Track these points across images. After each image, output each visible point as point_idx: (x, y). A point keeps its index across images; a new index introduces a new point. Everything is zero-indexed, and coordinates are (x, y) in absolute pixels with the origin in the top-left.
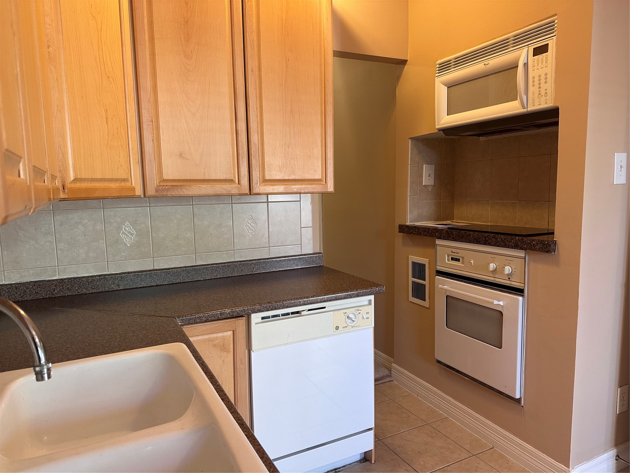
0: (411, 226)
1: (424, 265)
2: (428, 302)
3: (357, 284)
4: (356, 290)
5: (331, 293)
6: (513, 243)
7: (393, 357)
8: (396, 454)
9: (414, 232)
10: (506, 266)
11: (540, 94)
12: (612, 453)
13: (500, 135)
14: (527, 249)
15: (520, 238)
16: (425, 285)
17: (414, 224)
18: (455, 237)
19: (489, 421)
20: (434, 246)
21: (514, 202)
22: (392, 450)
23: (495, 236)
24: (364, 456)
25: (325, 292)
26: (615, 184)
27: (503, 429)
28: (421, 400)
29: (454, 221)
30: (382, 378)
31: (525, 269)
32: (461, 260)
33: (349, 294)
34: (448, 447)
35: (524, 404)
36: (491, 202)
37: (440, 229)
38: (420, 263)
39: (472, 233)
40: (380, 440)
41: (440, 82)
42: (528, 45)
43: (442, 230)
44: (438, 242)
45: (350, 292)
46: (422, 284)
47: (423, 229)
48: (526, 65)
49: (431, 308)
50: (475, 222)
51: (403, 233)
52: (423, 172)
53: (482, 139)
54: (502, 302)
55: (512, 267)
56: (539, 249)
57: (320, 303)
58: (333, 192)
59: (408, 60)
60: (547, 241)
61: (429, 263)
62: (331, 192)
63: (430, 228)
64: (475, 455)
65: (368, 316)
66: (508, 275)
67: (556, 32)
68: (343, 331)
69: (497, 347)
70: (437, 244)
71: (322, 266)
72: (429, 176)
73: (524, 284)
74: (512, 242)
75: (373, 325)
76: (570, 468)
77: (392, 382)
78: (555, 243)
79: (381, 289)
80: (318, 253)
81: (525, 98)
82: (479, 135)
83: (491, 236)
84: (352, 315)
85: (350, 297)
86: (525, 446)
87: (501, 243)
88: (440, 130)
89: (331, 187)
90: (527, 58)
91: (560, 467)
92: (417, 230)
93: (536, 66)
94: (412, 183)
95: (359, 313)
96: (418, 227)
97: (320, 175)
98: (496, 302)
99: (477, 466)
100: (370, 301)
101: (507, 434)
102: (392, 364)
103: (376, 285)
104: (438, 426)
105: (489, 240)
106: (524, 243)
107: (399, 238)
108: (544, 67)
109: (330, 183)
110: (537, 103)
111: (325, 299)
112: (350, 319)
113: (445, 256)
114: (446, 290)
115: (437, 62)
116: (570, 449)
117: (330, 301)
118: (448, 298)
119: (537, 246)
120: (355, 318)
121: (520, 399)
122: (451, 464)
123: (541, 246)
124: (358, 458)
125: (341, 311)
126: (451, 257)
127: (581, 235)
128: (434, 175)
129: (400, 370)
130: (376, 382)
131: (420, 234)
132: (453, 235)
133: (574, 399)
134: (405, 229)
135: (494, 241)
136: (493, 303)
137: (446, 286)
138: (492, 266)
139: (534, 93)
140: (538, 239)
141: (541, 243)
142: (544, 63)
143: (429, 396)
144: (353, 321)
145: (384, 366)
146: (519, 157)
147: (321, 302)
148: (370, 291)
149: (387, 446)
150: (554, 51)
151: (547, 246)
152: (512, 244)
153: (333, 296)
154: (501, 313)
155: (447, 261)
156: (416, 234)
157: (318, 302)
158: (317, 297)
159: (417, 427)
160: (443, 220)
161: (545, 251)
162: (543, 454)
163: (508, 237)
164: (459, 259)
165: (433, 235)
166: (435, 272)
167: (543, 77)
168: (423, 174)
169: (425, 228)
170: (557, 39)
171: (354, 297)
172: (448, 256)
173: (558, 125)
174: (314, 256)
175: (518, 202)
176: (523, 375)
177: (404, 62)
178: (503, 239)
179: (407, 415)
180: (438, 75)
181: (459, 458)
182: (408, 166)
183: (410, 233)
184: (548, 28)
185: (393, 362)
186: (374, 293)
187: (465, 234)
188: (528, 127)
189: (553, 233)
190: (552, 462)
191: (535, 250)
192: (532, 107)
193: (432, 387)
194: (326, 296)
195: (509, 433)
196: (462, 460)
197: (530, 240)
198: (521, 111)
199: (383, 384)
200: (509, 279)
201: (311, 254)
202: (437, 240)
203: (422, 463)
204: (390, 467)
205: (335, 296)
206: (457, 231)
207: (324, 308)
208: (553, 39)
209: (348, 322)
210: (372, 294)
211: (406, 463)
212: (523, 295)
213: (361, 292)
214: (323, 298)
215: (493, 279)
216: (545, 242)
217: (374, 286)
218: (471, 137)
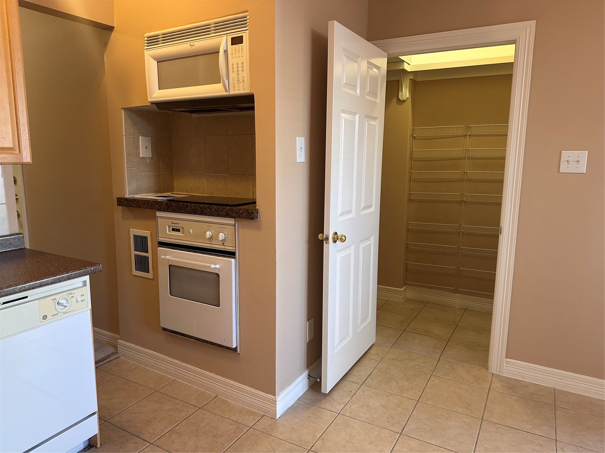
0: (130, 199)
1: (146, 238)
2: (152, 274)
3: (69, 266)
4: (66, 273)
5: (34, 280)
6: (225, 212)
7: (118, 334)
8: (124, 430)
9: (134, 205)
10: (220, 233)
11: (239, 80)
12: (305, 374)
13: (210, 114)
14: (236, 217)
15: (230, 208)
16: (148, 257)
17: (134, 197)
18: (174, 208)
19: (212, 374)
20: (155, 218)
21: (225, 176)
22: (119, 428)
23: (210, 207)
24: (88, 443)
25: (25, 280)
26: (297, 162)
27: (224, 377)
28: (150, 369)
29: (174, 192)
30: (107, 357)
31: (235, 235)
32: (181, 230)
33: (57, 278)
34: (176, 408)
35: (240, 351)
36: (206, 175)
37: (159, 202)
38: (142, 236)
39: (189, 204)
40: (106, 421)
41: (150, 56)
42: (227, 34)
43: (162, 202)
44: (159, 214)
45: (59, 276)
46: (145, 256)
47: (143, 202)
48: (226, 52)
49: (155, 279)
50: (193, 193)
51: (122, 206)
52: (139, 144)
53: (194, 115)
54: (218, 265)
55: (225, 233)
56: (245, 217)
57: (19, 293)
58: (31, 163)
59: (114, 27)
60: (251, 210)
61: (151, 235)
62: (28, 163)
63: (150, 201)
64: (201, 408)
65: (83, 298)
66: (222, 240)
67: (249, 27)
68: (53, 320)
69: (215, 305)
70: (157, 216)
71: (23, 248)
72: (146, 149)
73: (235, 247)
74: (223, 211)
75: (90, 307)
76: (276, 396)
77: (119, 358)
78: (257, 211)
79: (97, 268)
80: (17, 234)
81: (226, 82)
82: (192, 112)
83: (206, 206)
84: (62, 300)
85: (60, 281)
86: (242, 387)
87: (215, 213)
88: (153, 103)
89: (27, 158)
90: (226, 45)
91: (269, 397)
92: (136, 203)
93: (234, 54)
94: (128, 155)
95: (72, 297)
96: (137, 200)
97: (10, 143)
98: (213, 266)
99: (203, 417)
100: (85, 283)
101: (228, 381)
102: (118, 341)
103: (90, 265)
104: (166, 390)
105: (205, 210)
106: (234, 212)
107: (119, 211)
108: (241, 56)
109: (25, 152)
110: (237, 88)
111: (25, 288)
112: (61, 305)
113: (166, 228)
114: (168, 260)
115: (146, 35)
116: (275, 380)
117: (33, 288)
118: (170, 267)
119: (243, 214)
120: (68, 303)
121: (236, 348)
122: (179, 422)
123: (247, 214)
124: (82, 447)
125: (49, 298)
126: (172, 228)
127: (275, 204)
128: (151, 147)
129: (127, 345)
130: (97, 365)
131: (139, 207)
132: (172, 207)
133: (276, 339)
134: (123, 202)
135: (209, 212)
136: (210, 267)
137: (168, 256)
138: (209, 233)
139: (233, 78)
140: (244, 208)
141: (246, 211)
142: (240, 53)
143: (156, 364)
144: (65, 306)
145: (110, 344)
146: (227, 135)
147: (20, 291)
148: (84, 272)
149: (114, 425)
150: (248, 44)
151: (251, 214)
152: (223, 214)
153: (36, 283)
154: (218, 275)
155: (169, 232)
156: (136, 207)
157: (16, 293)
158: (14, 287)
159: (146, 397)
160: (164, 192)
161: (250, 218)
162: (256, 390)
163: (220, 207)
164: (180, 230)
165: (153, 207)
166: (157, 243)
167: (240, 65)
168: (139, 146)
169: (145, 200)
170: (249, 33)
171: (64, 280)
172: (169, 227)
173: (254, 110)
174: (11, 238)
175: (228, 175)
176: (238, 326)
177: (111, 29)
178: (216, 209)
179: (135, 388)
180: (146, 47)
181: (186, 416)
182: (123, 137)
183: (130, 206)
184: (241, 22)
185: (119, 338)
186: (89, 273)
187: (183, 206)
188: (232, 109)
189: (255, 203)
190: (263, 395)
191: (242, 218)
192: (233, 92)
193: (160, 354)
194: (26, 284)
195: (229, 380)
196: (189, 416)
197: (238, 210)
198: (223, 93)
199: (108, 363)
200: (223, 244)
201: (8, 236)
202: (158, 212)
203: (151, 431)
204: (117, 445)
205: (40, 282)
206: (176, 203)
207: (27, 297)
208: (246, 32)
209: (59, 308)
210: (86, 275)
211: (135, 436)
212: (235, 257)
213: (73, 274)
214: (22, 287)
215: (209, 245)
216: (250, 210)
217: (88, 266)
218: (184, 113)
